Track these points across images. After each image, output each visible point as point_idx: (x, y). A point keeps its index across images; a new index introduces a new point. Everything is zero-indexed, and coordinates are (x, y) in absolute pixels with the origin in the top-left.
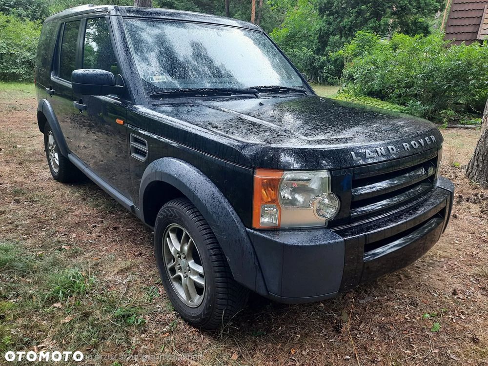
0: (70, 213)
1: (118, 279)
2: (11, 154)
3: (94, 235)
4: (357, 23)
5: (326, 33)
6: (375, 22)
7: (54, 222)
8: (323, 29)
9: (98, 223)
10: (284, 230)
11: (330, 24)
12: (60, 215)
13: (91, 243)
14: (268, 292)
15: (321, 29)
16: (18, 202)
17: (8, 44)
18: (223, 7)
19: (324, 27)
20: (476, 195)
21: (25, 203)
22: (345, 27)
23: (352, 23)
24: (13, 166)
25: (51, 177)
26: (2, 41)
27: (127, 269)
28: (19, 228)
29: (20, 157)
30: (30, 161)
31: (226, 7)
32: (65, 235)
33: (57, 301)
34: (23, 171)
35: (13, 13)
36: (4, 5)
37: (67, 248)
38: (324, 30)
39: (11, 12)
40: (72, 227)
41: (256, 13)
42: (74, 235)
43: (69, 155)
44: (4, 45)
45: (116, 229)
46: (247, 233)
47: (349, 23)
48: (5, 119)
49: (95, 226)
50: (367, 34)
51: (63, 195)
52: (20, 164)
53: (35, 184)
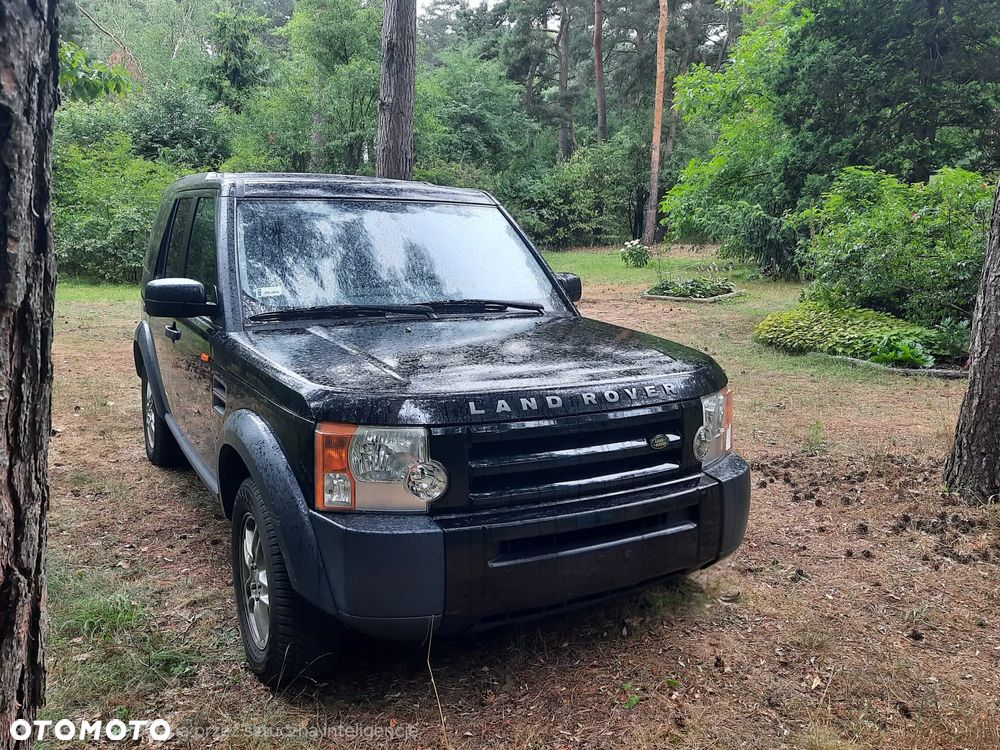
0: (152, 515)
1: (185, 614)
2: (92, 417)
3: (176, 551)
4: (870, 145)
5: (799, 169)
6: (911, 143)
7: (121, 528)
8: (791, 160)
9: (191, 532)
10: (361, 513)
11: (809, 148)
12: (135, 518)
13: (167, 562)
14: (338, 609)
15: (786, 160)
16: (76, 494)
17: (145, 214)
18: (596, 118)
19: (793, 155)
20: (943, 516)
21: (88, 496)
22: (841, 154)
23: (855, 145)
24: (90, 436)
25: (146, 456)
26: (135, 209)
27: (204, 602)
28: (65, 533)
29: (106, 421)
30: (120, 430)
31: (599, 117)
32: (131, 547)
33: (79, 635)
34: (100, 446)
35: (164, 155)
36: (151, 140)
37: (125, 566)
38: (794, 163)
39: (161, 155)
40: (146, 537)
41: (663, 126)
42: (145, 549)
43: (167, 417)
44: (137, 217)
45: (215, 542)
46: (311, 517)
47: (850, 146)
48: (105, 355)
49: (185, 537)
50: (863, 173)
51: (151, 487)
52: (103, 433)
53: (113, 467)
